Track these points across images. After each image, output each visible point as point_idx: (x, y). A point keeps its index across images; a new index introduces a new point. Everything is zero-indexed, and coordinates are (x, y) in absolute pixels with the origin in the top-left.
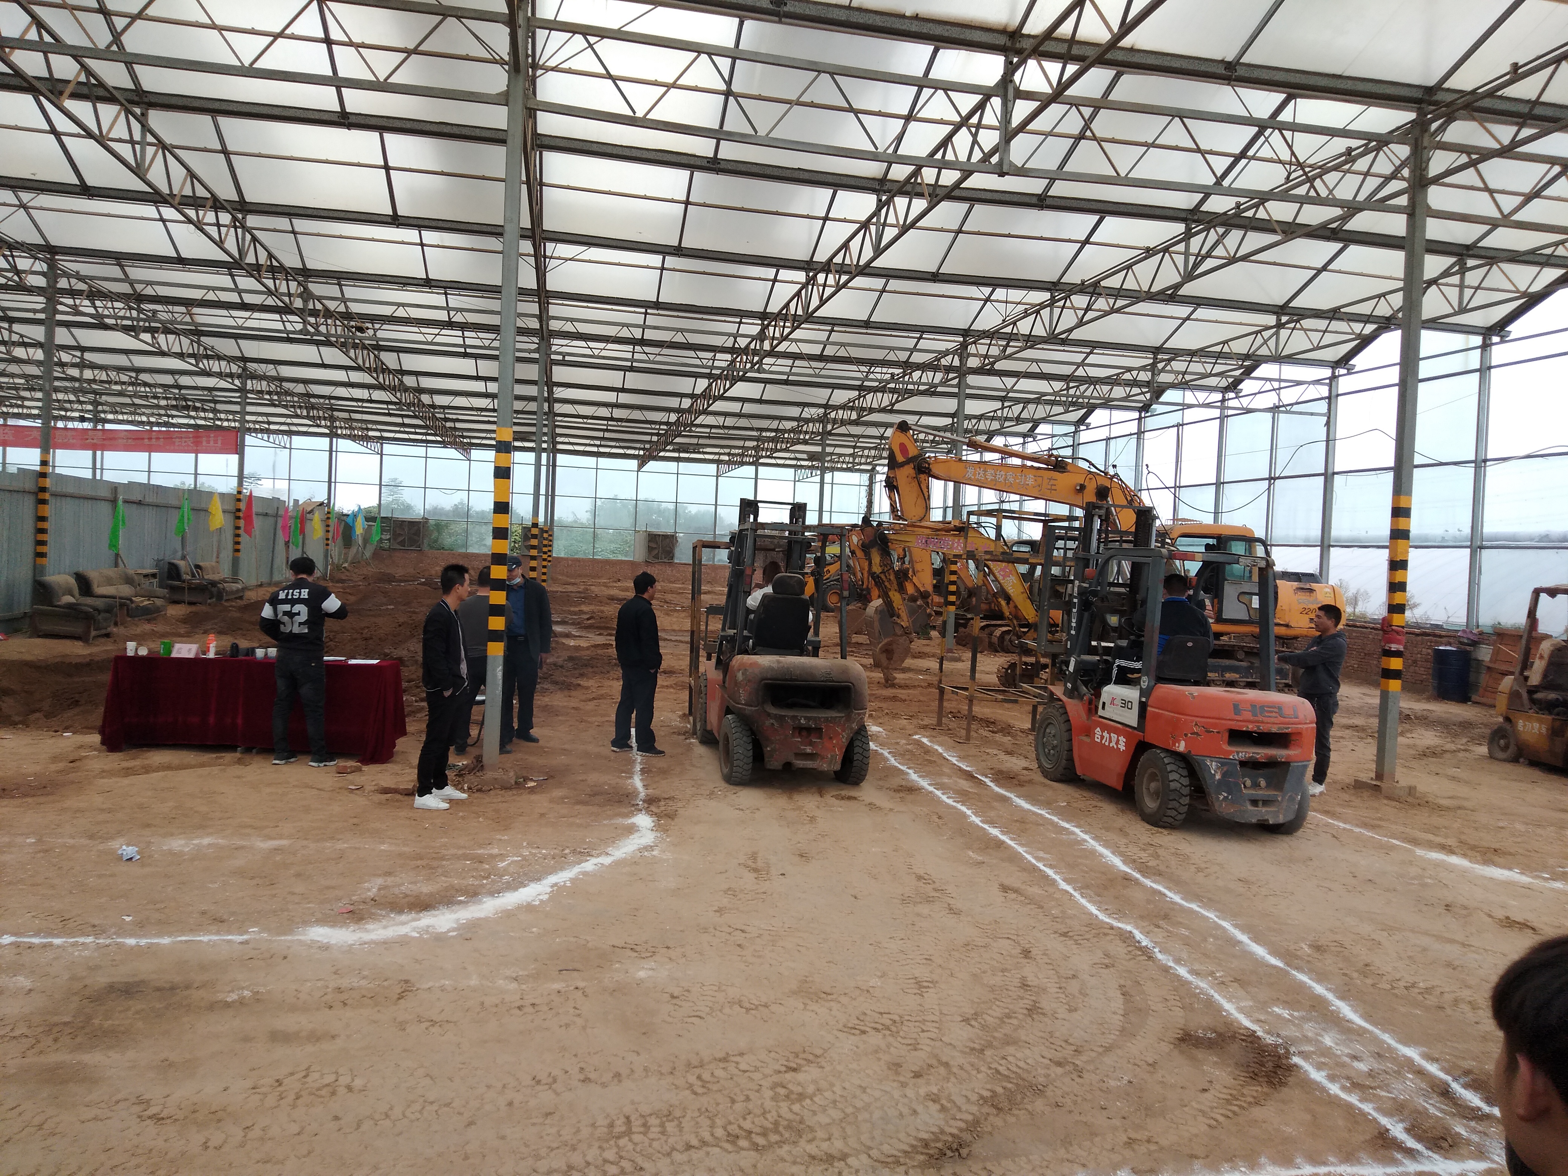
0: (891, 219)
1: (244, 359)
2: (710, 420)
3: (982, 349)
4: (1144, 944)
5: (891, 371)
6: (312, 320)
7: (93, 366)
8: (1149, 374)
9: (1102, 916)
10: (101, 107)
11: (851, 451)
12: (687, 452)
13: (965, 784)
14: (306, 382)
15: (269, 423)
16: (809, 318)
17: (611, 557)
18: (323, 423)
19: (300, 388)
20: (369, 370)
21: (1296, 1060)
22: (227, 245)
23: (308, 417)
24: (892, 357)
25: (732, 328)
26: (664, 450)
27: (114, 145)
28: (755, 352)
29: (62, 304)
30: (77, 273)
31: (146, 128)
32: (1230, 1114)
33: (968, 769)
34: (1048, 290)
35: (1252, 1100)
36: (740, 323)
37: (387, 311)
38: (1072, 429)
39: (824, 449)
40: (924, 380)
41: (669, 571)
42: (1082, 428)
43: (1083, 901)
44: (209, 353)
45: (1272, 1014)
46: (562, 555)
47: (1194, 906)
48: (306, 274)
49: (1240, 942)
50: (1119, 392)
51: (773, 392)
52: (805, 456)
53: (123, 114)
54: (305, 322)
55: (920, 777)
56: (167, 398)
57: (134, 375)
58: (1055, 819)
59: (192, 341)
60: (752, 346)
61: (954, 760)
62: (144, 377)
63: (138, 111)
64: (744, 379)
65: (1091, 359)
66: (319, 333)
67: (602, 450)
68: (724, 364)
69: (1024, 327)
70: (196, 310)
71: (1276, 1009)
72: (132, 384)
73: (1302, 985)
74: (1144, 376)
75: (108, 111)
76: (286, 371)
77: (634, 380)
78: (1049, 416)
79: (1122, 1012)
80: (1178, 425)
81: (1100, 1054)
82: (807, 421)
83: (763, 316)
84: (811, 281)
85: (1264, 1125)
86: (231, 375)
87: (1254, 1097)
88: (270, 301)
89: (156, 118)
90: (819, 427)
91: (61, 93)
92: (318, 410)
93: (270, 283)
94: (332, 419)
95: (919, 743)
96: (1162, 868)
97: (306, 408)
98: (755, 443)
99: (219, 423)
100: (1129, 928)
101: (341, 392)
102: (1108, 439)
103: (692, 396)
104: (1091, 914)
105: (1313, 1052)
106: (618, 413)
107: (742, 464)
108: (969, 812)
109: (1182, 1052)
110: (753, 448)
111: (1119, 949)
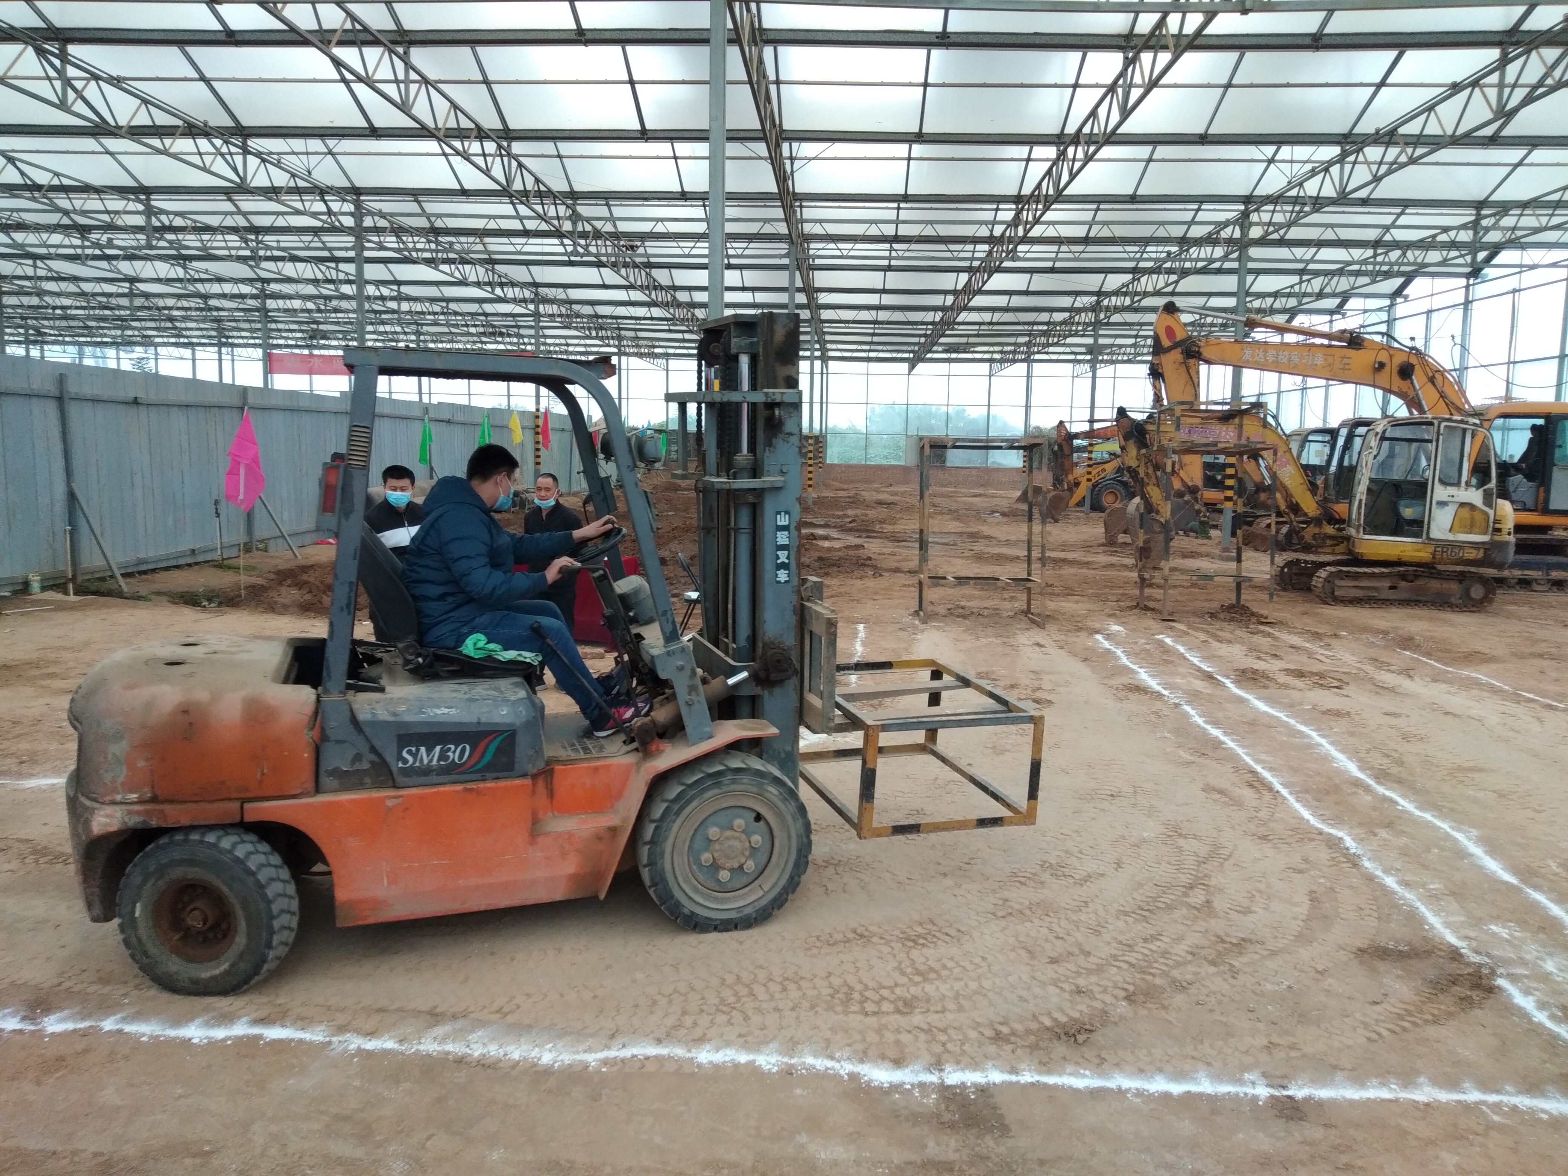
0: (1137, 79)
1: (536, 285)
2: (974, 317)
3: (1266, 217)
4: (1353, 851)
5: (1167, 249)
6: (583, 242)
7: (409, 299)
8: (1471, 233)
9: (1315, 822)
10: (366, 50)
11: (1132, 341)
12: (958, 352)
13: (1199, 685)
14: (593, 303)
15: (568, 345)
16: (1059, 197)
17: (884, 462)
18: (612, 342)
19: (587, 310)
20: (641, 288)
21: (1501, 982)
22: (493, 173)
23: (597, 337)
24: (1161, 233)
25: (989, 216)
26: (930, 351)
27: (381, 86)
28: (1010, 240)
29: (369, 241)
30: (380, 211)
31: (409, 66)
32: (1397, 1029)
33: (1210, 669)
34: (1338, 143)
35: (1430, 1017)
36: (997, 210)
37: (646, 227)
38: (1387, 302)
39: (1096, 341)
40: (1202, 255)
41: (940, 474)
42: (1399, 300)
43: (1297, 806)
44: (504, 280)
45: (1486, 932)
46: (836, 462)
47: (1428, 816)
48: (573, 196)
49: (1471, 855)
50: (1434, 256)
51: (1040, 282)
52: (1083, 350)
53: (387, 53)
54: (575, 244)
55: (1151, 676)
56: (475, 326)
57: (444, 304)
58: (1292, 722)
59: (487, 270)
60: (1008, 233)
61: (1196, 661)
62: (453, 306)
63: (400, 50)
64: (1000, 270)
65: (1403, 220)
66: (589, 254)
67: (872, 355)
68: (983, 255)
69: (1311, 188)
70: (487, 240)
71: (1493, 927)
72: (443, 313)
73: (1536, 904)
74: (1465, 236)
75: (373, 53)
76: (575, 294)
77: (894, 280)
78: (1353, 288)
79: (1304, 917)
80: (1514, 291)
81: (1264, 957)
82: (1079, 311)
83: (1018, 199)
84: (1062, 155)
85: (1436, 1045)
86: (524, 301)
87: (1434, 1015)
88: (544, 227)
89: (418, 55)
90: (1090, 317)
91: (329, 42)
92: (606, 330)
93: (539, 208)
94: (620, 338)
95: (1161, 644)
96: (1404, 775)
97: (595, 328)
98: (1027, 339)
99: (523, 347)
100: (1340, 834)
101: (621, 311)
102: (1429, 312)
103: (954, 292)
104: (1302, 819)
105: (1526, 976)
106: (883, 316)
107: (1015, 361)
108: (1193, 712)
109: (1362, 963)
110: (1025, 344)
111: (1323, 854)
